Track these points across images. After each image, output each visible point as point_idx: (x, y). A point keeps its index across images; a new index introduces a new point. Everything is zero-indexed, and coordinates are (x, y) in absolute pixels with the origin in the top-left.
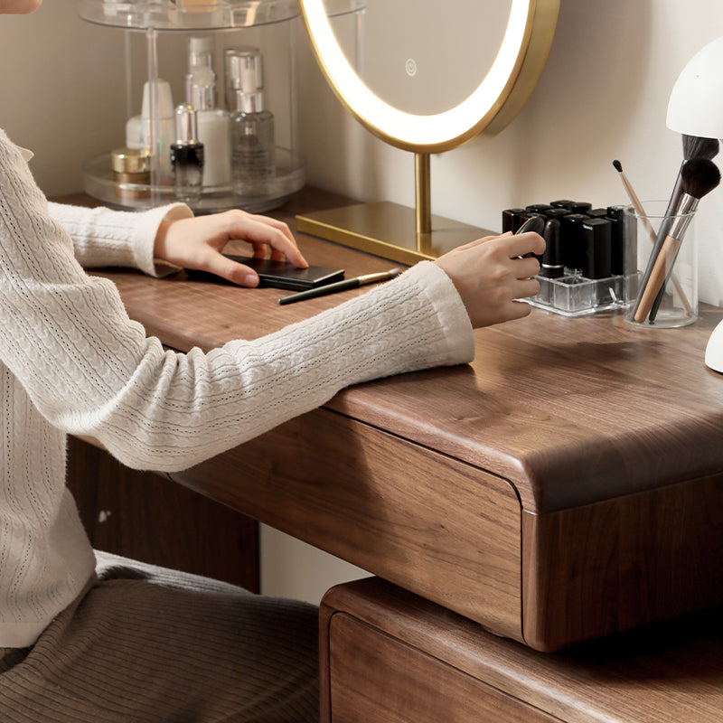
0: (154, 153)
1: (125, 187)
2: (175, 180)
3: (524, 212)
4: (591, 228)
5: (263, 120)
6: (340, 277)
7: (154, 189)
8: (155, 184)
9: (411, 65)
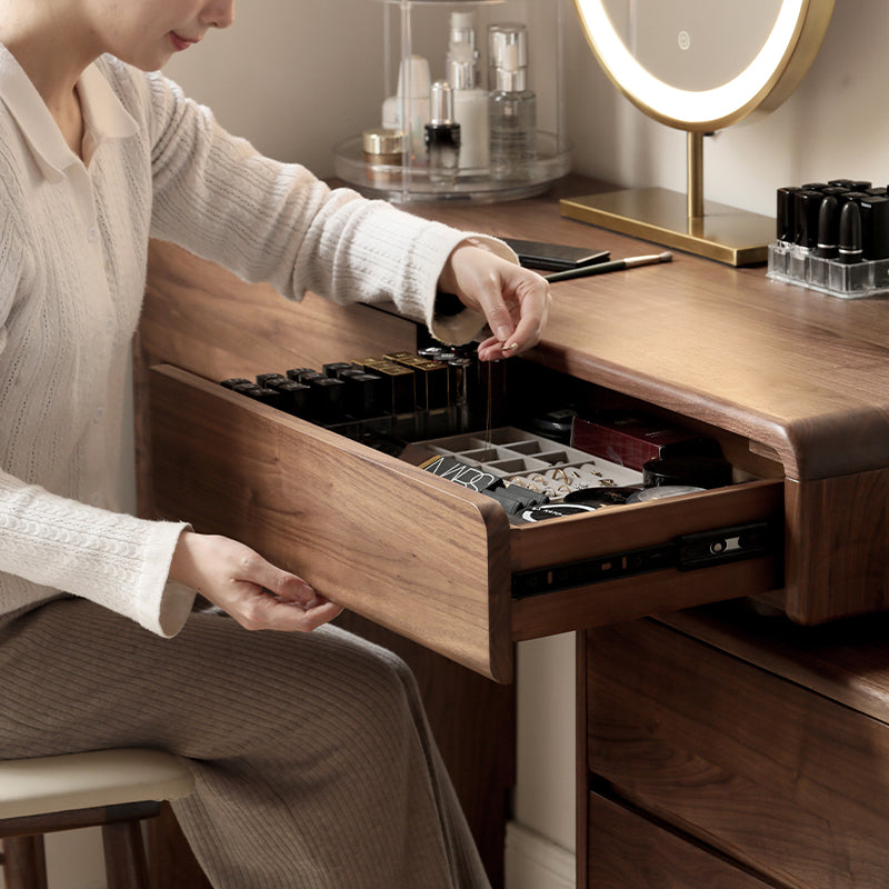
0: (407, 134)
1: (379, 169)
2: (429, 162)
3: (799, 190)
4: (870, 206)
5: (524, 99)
6: (605, 258)
7: (406, 171)
8: (407, 165)
9: (683, 38)
